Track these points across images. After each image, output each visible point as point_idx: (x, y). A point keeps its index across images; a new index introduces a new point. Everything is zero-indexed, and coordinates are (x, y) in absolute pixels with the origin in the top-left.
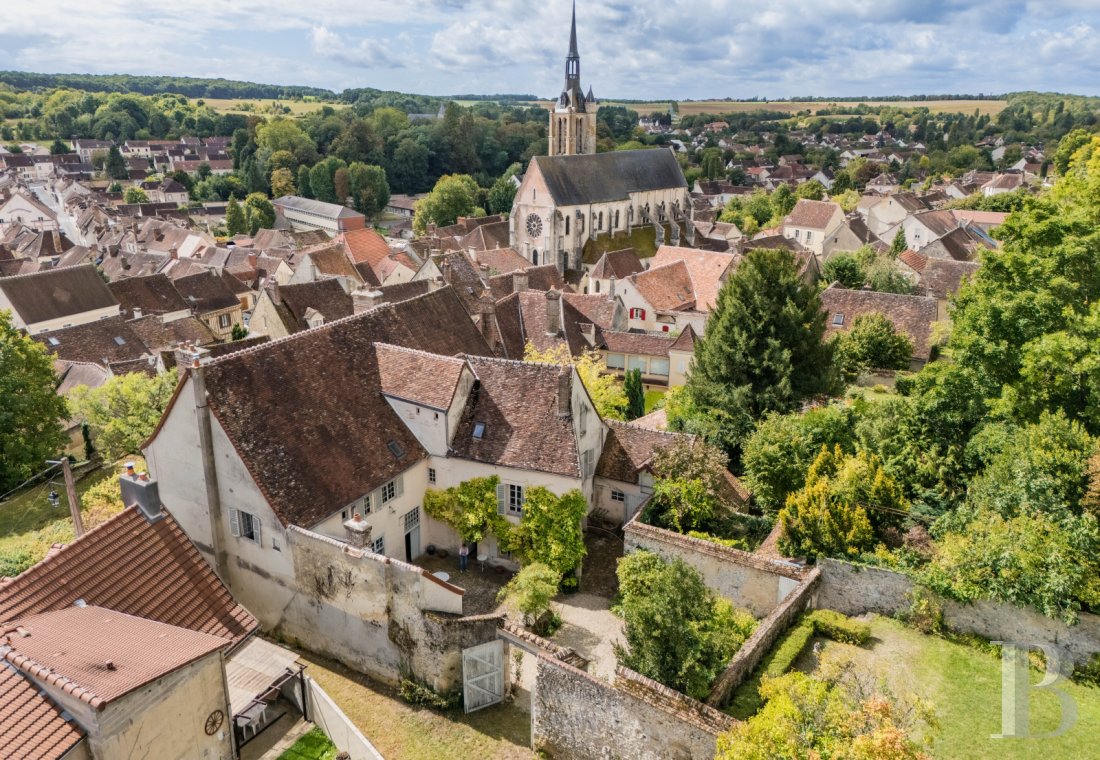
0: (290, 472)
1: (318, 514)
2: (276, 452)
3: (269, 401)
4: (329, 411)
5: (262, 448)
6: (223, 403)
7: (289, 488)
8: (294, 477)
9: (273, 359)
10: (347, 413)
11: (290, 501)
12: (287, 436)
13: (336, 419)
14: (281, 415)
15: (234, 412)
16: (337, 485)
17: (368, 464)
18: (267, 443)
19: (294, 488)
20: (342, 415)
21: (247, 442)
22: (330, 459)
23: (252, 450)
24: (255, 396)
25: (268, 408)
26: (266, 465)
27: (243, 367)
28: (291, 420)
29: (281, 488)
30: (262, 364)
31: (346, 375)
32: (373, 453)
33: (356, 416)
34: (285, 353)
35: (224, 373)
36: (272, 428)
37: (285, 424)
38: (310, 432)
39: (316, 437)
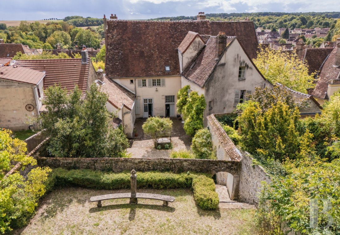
0: (119, 60)
1: (118, 75)
2: (119, 53)
3: (128, 38)
4: (149, 47)
5: (114, 50)
6: (110, 33)
7: (115, 64)
8: (119, 62)
9: (140, 26)
10: (157, 50)
11: (112, 68)
12: (126, 49)
13: (151, 51)
14: (129, 43)
15: (113, 37)
16: (133, 70)
17: (151, 69)
18: (117, 49)
19: (117, 65)
20: (153, 50)
21: (111, 46)
22: (138, 62)
23: (110, 49)
24: (124, 34)
25: (126, 39)
26: (112, 55)
27: (126, 25)
28: (132, 45)
29: (112, 63)
30: (134, 26)
31: (167, 39)
32: (157, 66)
33: (160, 53)
34: (146, 25)
35: (118, 25)
36: (123, 45)
37: (129, 46)
38: (136, 51)
39: (138, 53)
